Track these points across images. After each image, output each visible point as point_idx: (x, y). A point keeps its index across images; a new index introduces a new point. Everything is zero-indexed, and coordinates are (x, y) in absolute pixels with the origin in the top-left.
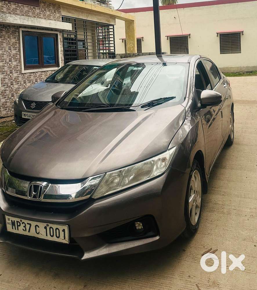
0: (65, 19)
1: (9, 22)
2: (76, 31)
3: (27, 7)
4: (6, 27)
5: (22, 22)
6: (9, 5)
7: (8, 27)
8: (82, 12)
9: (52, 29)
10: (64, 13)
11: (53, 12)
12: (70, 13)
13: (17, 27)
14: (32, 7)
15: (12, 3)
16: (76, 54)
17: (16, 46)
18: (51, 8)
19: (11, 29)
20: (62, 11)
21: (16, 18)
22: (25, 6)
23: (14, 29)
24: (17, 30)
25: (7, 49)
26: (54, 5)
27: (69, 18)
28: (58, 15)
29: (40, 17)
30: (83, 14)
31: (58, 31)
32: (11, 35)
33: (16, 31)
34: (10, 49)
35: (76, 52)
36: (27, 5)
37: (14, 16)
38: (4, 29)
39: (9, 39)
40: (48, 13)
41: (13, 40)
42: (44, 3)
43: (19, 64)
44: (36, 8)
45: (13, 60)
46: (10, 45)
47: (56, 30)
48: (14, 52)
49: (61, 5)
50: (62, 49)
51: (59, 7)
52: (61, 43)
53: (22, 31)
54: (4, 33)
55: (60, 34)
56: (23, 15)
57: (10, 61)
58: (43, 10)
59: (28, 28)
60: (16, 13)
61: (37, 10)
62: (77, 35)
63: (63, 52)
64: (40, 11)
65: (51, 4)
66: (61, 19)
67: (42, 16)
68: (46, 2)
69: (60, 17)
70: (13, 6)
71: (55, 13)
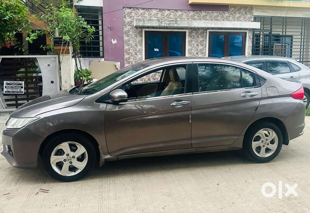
0: (256, 19)
1: (194, 26)
2: (271, 29)
3: (217, 13)
4: (196, 30)
5: (206, 25)
6: (200, 13)
7: (197, 30)
8: (282, 10)
9: (240, 29)
10: (256, 13)
11: (244, 13)
12: (265, 12)
13: (206, 29)
14: (222, 12)
15: (202, 11)
17: (203, 43)
18: (242, 10)
19: (200, 31)
20: (254, 12)
21: (200, 23)
22: (214, 12)
23: (202, 31)
24: (205, 31)
25: (195, 45)
26: (245, 8)
27: (264, 17)
28: (249, 16)
29: (229, 19)
31: (248, 30)
32: (200, 35)
34: (198, 46)
35: (269, 48)
36: (216, 12)
38: (194, 31)
39: (197, 38)
40: (238, 15)
41: (202, 39)
42: (234, 7)
44: (226, 12)
45: (199, 53)
46: (198, 43)
47: (245, 29)
48: (201, 47)
49: (253, 7)
50: (251, 45)
51: (252, 9)
52: (250, 40)
53: (209, 32)
54: (194, 34)
55: (250, 32)
56: (212, 20)
57: (196, 54)
58: (233, 13)
59: (216, 29)
60: (206, 18)
61: (227, 14)
62: (271, 32)
63: (251, 48)
64: (229, 15)
65: (242, 7)
66: (252, 19)
67: (231, 18)
68: (236, 7)
69: (251, 17)
70: (203, 13)
71: (245, 15)
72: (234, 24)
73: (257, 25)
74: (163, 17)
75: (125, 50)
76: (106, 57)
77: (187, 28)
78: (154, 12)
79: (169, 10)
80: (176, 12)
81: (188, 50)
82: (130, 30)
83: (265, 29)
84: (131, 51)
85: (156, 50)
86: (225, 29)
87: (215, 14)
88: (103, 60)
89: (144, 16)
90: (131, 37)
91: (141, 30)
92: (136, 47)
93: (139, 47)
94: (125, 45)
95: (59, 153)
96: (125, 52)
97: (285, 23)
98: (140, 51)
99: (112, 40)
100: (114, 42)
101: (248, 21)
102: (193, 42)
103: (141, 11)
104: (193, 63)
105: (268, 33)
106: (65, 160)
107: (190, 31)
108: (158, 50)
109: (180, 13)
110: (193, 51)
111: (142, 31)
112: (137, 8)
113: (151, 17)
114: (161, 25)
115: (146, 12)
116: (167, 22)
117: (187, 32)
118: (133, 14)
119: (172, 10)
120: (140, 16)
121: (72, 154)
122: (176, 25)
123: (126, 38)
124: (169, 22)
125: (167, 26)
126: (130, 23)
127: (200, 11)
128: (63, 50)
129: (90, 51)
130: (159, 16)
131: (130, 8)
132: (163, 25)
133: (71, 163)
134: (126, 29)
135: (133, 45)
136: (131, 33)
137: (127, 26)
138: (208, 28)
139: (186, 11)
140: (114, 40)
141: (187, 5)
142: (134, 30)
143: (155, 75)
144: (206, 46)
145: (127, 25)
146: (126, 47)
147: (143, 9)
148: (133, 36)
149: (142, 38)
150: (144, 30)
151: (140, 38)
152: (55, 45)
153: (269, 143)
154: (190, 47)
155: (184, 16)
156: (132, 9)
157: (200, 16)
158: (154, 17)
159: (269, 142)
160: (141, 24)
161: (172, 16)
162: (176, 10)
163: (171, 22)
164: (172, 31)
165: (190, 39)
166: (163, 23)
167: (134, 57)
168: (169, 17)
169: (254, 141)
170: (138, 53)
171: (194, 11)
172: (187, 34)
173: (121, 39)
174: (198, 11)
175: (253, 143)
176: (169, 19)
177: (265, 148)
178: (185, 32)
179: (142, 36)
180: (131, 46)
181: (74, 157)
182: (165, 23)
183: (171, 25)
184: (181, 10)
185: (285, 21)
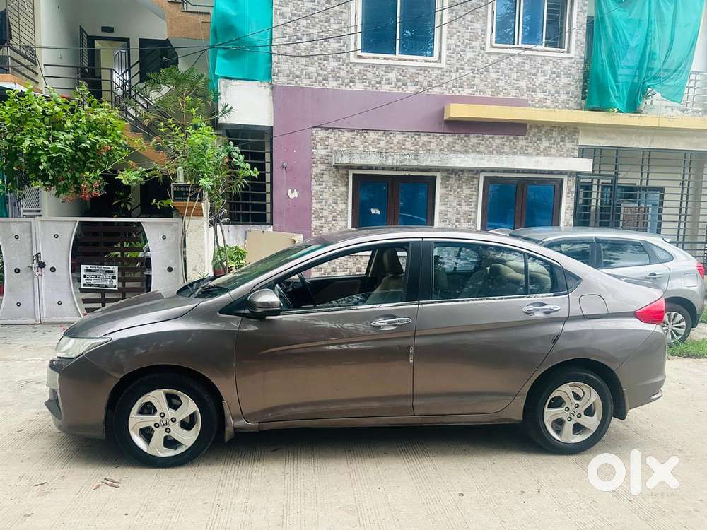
0: (584, 152)
4: (456, 173)
5: (477, 163)
6: (466, 138)
7: (460, 173)
8: (640, 135)
9: (551, 172)
10: (585, 141)
11: (558, 140)
12: (602, 138)
13: (477, 171)
14: (511, 137)
15: (472, 136)
17: (470, 200)
18: (555, 134)
19: (466, 175)
20: (580, 137)
21: (466, 158)
22: (496, 137)
23: (470, 175)
24: (476, 176)
25: (455, 204)
26: (562, 129)
27: (601, 149)
28: (569, 145)
29: (526, 152)
31: (566, 174)
32: (464, 184)
33: (473, 178)
34: (460, 204)
35: (609, 212)
37: (463, 156)
38: (451, 176)
39: (459, 190)
40: (546, 144)
41: (467, 191)
42: (538, 127)
43: (473, 227)
44: (520, 138)
46: (460, 199)
47: (561, 173)
48: (465, 208)
49: (579, 127)
50: (572, 205)
51: (575, 132)
52: (570, 195)
53: (484, 177)
54: (452, 181)
55: (570, 179)
56: (491, 153)
57: (457, 222)
58: (535, 139)
59: (498, 172)
60: (478, 150)
61: (522, 142)
62: (616, 179)
63: (573, 211)
64: (527, 143)
65: (555, 127)
66: (576, 153)
67: (530, 150)
68: (543, 126)
69: (574, 149)
70: (473, 139)
71: (562, 143)
72: (537, 162)
73: (586, 165)
74: (391, 148)
75: (312, 211)
76: (276, 225)
77: (438, 170)
78: (373, 135)
79: (403, 132)
80: (416, 137)
81: (440, 213)
82: (325, 172)
83: (602, 173)
84: (325, 213)
85: (374, 211)
86: (518, 171)
87: (498, 140)
88: (270, 229)
89: (352, 144)
90: (327, 185)
91: (345, 172)
92: (334, 205)
93: (341, 206)
94: (314, 201)
95: (146, 411)
96: (313, 216)
97: (646, 162)
98: (343, 214)
99: (290, 191)
100: (293, 195)
101: (567, 156)
102: (451, 198)
103: (348, 135)
104: (424, 240)
105: (610, 181)
106: (157, 425)
107: (445, 174)
108: (378, 212)
109: (424, 138)
110: (450, 215)
111: (348, 175)
112: (340, 129)
113: (365, 147)
114: (385, 163)
115: (357, 137)
116: (398, 157)
117: (439, 176)
118: (331, 141)
119: (410, 133)
120: (345, 145)
121: (170, 413)
122: (415, 163)
123: (315, 188)
124: (402, 158)
125: (398, 164)
126: (324, 159)
127: (467, 134)
128: (190, 208)
129: (247, 212)
130: (383, 144)
131: (327, 129)
132: (390, 162)
133: (168, 430)
134: (316, 170)
135: (330, 201)
136: (325, 178)
137: (319, 166)
138: (483, 170)
139: (438, 135)
140: (293, 192)
141: (440, 123)
142: (331, 172)
144: (476, 206)
145: (318, 162)
146: (316, 206)
147: (351, 130)
148: (330, 184)
149: (348, 189)
150: (351, 172)
151: (344, 189)
152: (176, 198)
153: (583, 414)
154: (443, 208)
155: (433, 146)
156: (329, 131)
157: (465, 145)
158: (373, 148)
159: (581, 410)
160: (345, 160)
161: (408, 145)
162: (418, 133)
163: (405, 157)
164: (407, 174)
165: (444, 191)
166: (390, 158)
167: (331, 225)
168: (403, 147)
169: (549, 407)
170: (339, 218)
171: (454, 134)
172: (438, 181)
173: (305, 189)
174: (463, 136)
175: (546, 410)
176: (403, 151)
177: (573, 422)
178: (434, 178)
179: (347, 185)
180: (326, 202)
181: (174, 420)
182: (393, 160)
183: (406, 163)
184: (427, 133)
185: (646, 158)
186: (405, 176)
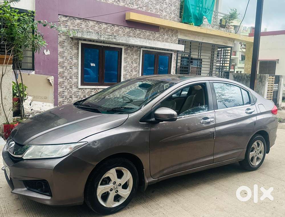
0: (180, 42)
1: (131, 43)
2: (190, 52)
3: (149, 32)
4: (131, 47)
6: (135, 30)
7: (132, 47)
8: (199, 36)
9: (168, 50)
10: (181, 37)
11: (171, 36)
12: (186, 36)
13: (140, 47)
14: (153, 32)
15: (137, 29)
16: (188, 70)
17: (137, 61)
18: (170, 33)
19: (135, 48)
20: (178, 35)
21: (137, 40)
22: (147, 31)
24: (139, 50)
25: (130, 63)
26: (172, 30)
27: (185, 41)
28: (175, 38)
29: (159, 40)
30: (199, 37)
31: (173, 51)
32: (134, 53)
33: (138, 50)
34: (132, 63)
36: (149, 31)
37: (135, 39)
38: (129, 49)
39: (132, 56)
40: (166, 37)
41: (135, 57)
42: (164, 29)
43: (138, 74)
44: (157, 33)
45: (133, 71)
46: (132, 60)
47: (171, 50)
48: (135, 65)
49: (178, 30)
51: (177, 32)
52: (174, 61)
53: (143, 50)
54: (129, 51)
55: (175, 54)
56: (145, 38)
57: (131, 71)
58: (162, 34)
59: (148, 48)
60: (140, 36)
61: (157, 35)
62: (190, 54)
63: (175, 68)
64: (159, 35)
65: (170, 29)
66: (177, 42)
67: (160, 39)
68: (165, 28)
69: (176, 40)
70: (138, 31)
71: (172, 37)
72: (165, 45)
73: (181, 48)
74: (100, 31)
75: (58, 63)
76: (37, 70)
77: (123, 45)
78: (91, 23)
79: (106, 23)
80: (113, 27)
81: (124, 67)
82: (65, 41)
83: (185, 51)
84: (66, 64)
85: (92, 65)
86: (156, 49)
87: (148, 33)
88: (33, 73)
89: (81, 27)
90: (66, 48)
91: (77, 42)
92: (71, 60)
93: (75, 61)
94: (59, 57)
96: (59, 66)
98: (76, 65)
99: (45, 50)
100: (47, 53)
101: (174, 43)
102: (128, 60)
103: (78, 21)
105: (188, 56)
107: (126, 47)
108: (94, 65)
109: (116, 28)
110: (128, 68)
111: (78, 43)
112: (74, 17)
113: (88, 29)
114: (100, 39)
115: (83, 23)
116: (106, 36)
117: (123, 48)
118: (69, 23)
119: (109, 24)
120: (76, 27)
122: (114, 40)
123: (60, 50)
124: (108, 37)
125: (106, 40)
126: (64, 34)
127: (135, 28)
130: (96, 28)
131: (66, 16)
132: (102, 39)
134: (60, 39)
135: (68, 58)
136: (66, 44)
137: (62, 36)
138: (142, 47)
139: (123, 27)
140: (47, 51)
141: (124, 21)
142: (69, 41)
143: (91, 91)
144: (139, 64)
145: (62, 35)
146: (60, 60)
147: (80, 19)
148: (68, 48)
149: (78, 51)
150: (80, 42)
151: (76, 51)
154: (125, 64)
155: (120, 32)
156: (68, 18)
157: (134, 33)
158: (91, 30)
160: (79, 35)
161: (109, 30)
162: (113, 25)
163: (110, 37)
164: (109, 46)
165: (126, 56)
166: (102, 36)
167: (69, 71)
168: (106, 31)
170: (73, 67)
171: (130, 27)
172: (123, 51)
173: (54, 50)
174: (133, 29)
176: (106, 33)
178: (121, 49)
179: (78, 49)
180: (66, 58)
182: (104, 37)
183: (110, 40)
184: (118, 26)
185: (200, 46)
186: (107, 47)
